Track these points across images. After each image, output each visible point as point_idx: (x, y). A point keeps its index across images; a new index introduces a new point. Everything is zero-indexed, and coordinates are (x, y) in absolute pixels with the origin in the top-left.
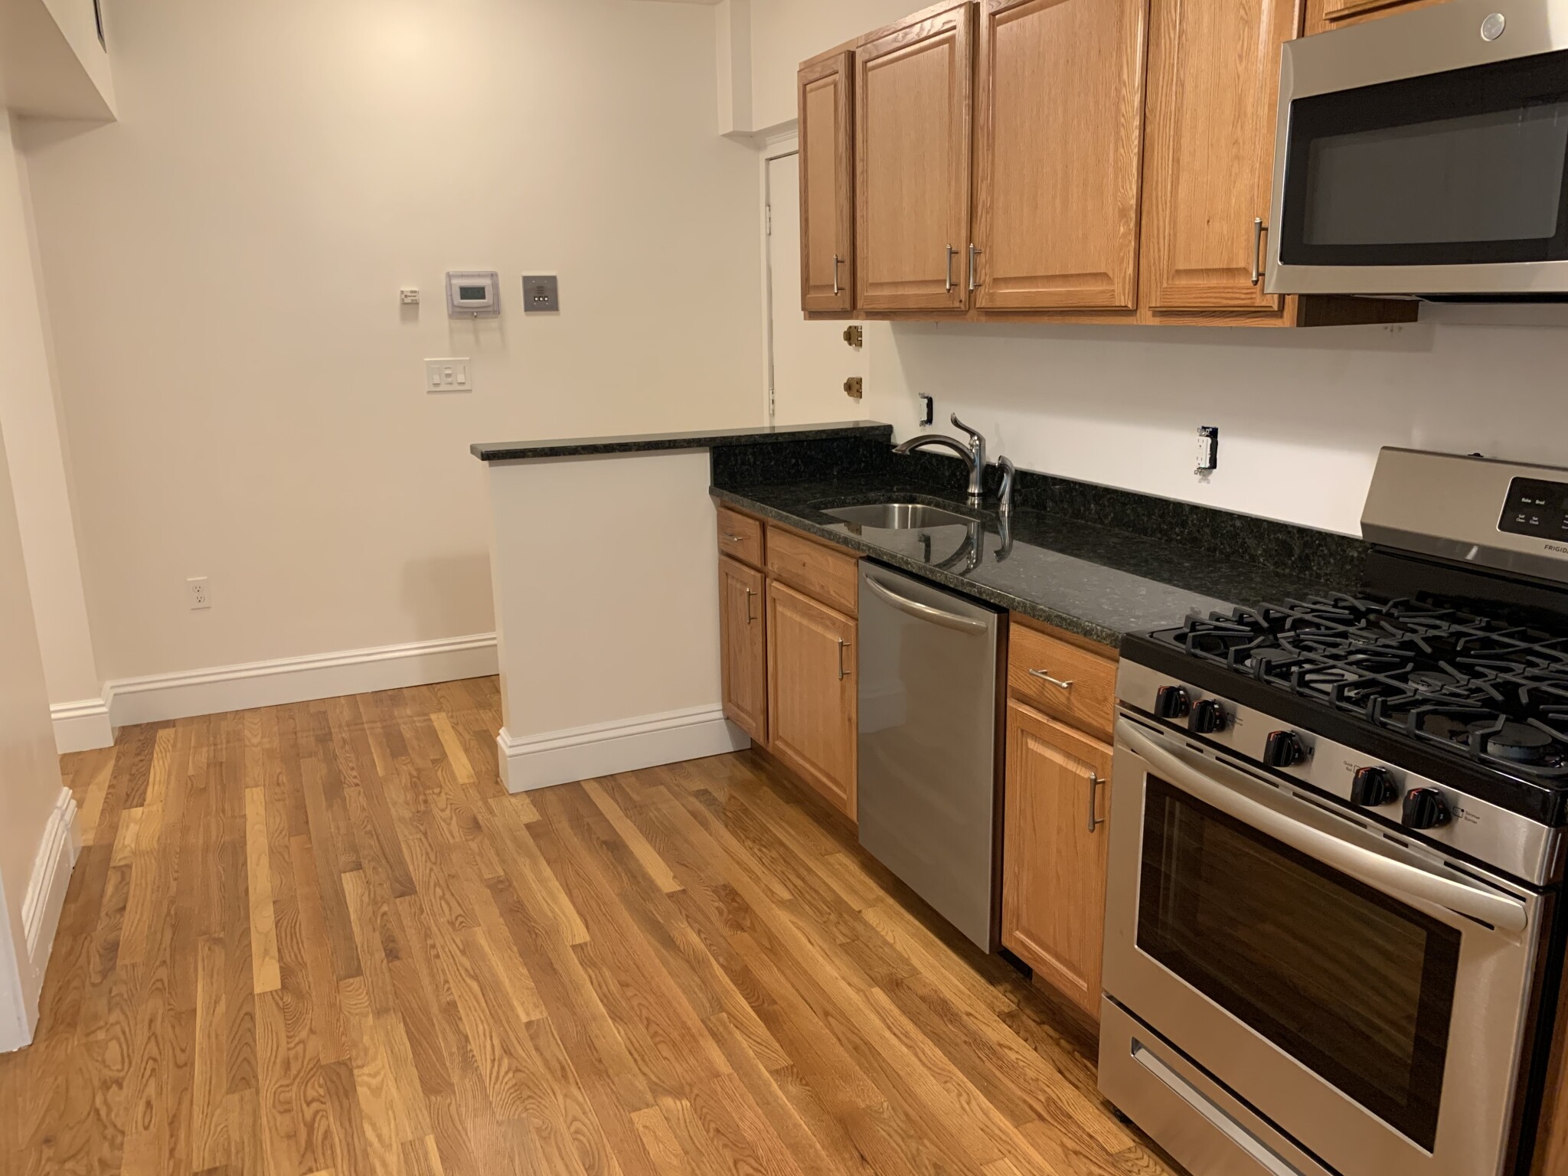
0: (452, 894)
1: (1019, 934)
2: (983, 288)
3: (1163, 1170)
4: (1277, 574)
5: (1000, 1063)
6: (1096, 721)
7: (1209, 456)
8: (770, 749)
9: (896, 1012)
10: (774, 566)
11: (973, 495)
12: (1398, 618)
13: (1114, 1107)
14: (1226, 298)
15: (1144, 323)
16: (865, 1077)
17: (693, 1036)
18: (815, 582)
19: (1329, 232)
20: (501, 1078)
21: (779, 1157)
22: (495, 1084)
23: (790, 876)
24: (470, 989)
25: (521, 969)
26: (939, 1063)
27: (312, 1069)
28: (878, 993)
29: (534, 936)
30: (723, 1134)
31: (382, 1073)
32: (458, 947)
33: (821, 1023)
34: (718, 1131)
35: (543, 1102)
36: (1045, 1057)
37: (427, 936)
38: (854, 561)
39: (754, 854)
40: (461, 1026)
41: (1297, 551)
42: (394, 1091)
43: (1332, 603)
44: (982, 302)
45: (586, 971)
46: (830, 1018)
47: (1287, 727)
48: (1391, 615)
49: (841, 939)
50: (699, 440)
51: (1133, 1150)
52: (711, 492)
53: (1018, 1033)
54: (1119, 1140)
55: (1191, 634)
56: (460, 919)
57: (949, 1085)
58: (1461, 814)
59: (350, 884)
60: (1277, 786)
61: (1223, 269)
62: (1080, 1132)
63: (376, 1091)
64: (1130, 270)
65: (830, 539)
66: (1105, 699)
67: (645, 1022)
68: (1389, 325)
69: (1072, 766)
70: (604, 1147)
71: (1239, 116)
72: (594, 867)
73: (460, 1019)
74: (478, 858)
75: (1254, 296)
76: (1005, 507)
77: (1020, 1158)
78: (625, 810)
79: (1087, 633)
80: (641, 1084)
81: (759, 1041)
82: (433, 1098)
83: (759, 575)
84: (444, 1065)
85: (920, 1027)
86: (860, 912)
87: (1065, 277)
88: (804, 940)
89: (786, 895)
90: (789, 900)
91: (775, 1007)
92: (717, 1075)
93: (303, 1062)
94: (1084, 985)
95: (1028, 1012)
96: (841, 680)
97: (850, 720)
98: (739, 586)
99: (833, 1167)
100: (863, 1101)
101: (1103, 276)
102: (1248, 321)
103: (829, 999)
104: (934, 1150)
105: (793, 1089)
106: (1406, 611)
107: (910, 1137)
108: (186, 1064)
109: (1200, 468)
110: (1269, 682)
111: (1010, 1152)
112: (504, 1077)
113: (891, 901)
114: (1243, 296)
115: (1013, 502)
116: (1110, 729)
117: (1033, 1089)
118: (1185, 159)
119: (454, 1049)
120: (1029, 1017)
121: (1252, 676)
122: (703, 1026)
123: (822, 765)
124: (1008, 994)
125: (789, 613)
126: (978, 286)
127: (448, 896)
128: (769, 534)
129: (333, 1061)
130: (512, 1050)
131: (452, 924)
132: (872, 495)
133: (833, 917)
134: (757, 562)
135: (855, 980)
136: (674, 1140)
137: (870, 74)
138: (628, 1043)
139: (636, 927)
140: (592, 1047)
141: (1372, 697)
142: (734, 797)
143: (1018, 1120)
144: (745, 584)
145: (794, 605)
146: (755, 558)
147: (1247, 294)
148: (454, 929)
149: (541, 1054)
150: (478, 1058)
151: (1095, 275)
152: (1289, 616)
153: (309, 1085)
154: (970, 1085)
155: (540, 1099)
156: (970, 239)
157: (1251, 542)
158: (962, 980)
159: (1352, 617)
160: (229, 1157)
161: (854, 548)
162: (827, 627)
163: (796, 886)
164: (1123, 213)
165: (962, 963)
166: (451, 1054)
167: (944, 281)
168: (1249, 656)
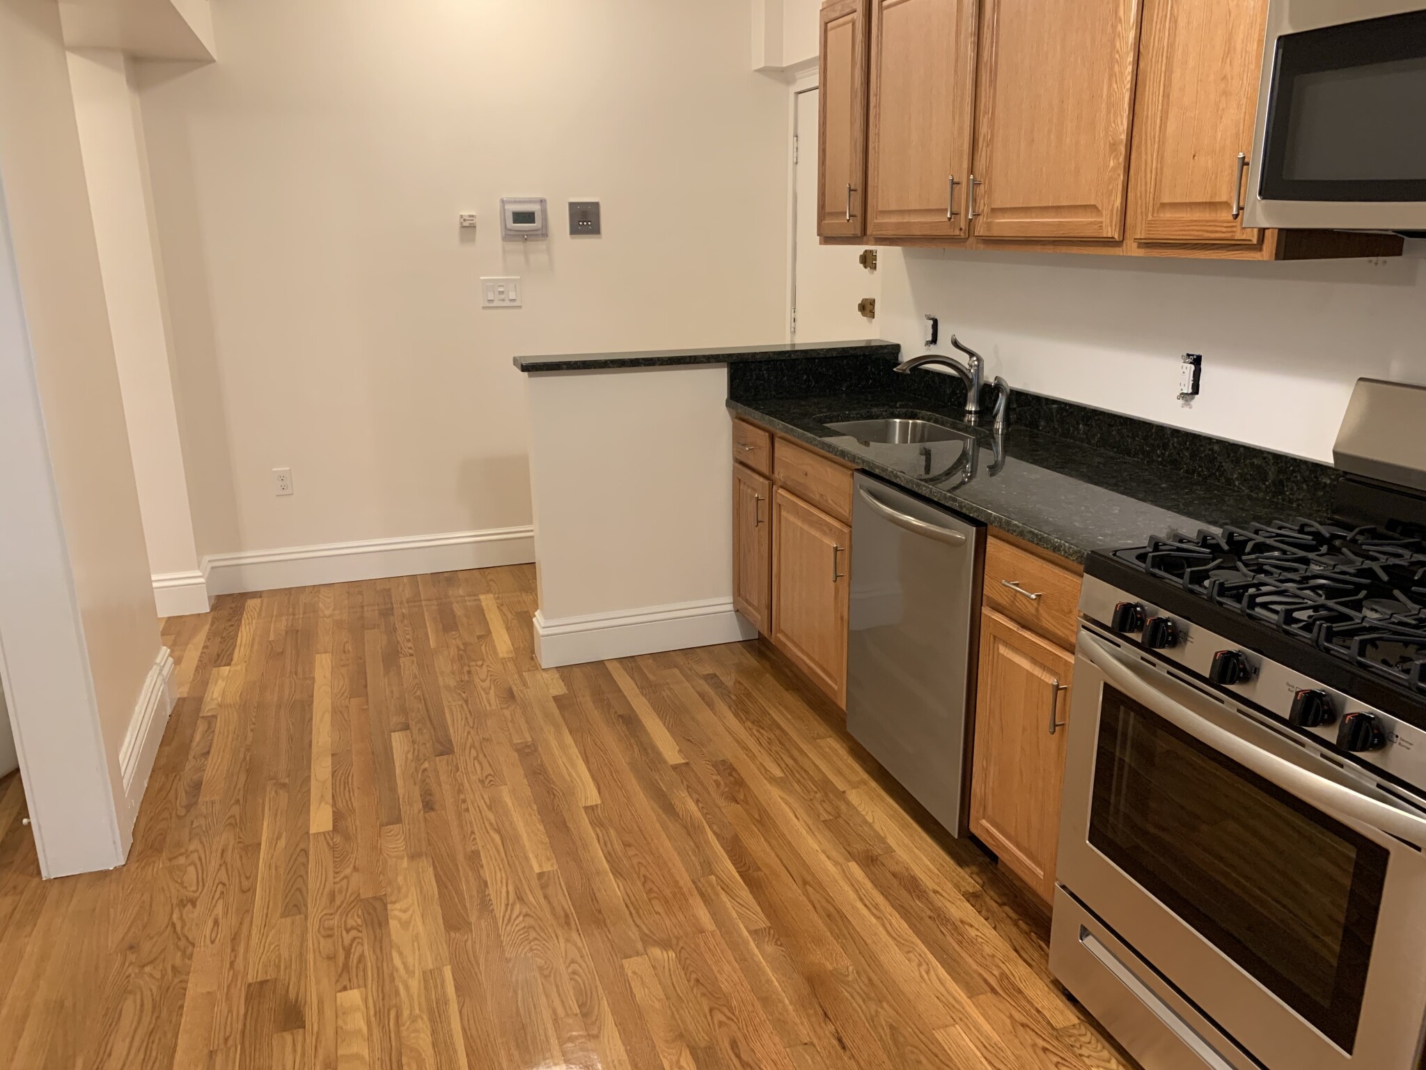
0: (485, 756)
1: (984, 822)
2: (981, 217)
3: (1104, 1047)
4: (1250, 497)
5: (960, 938)
6: (1061, 632)
7: (1191, 383)
8: (772, 641)
9: (869, 885)
10: (780, 474)
11: (970, 412)
12: (1362, 545)
13: (1063, 987)
14: (1207, 231)
15: (1129, 254)
16: (835, 942)
17: (683, 894)
18: (815, 492)
19: (1310, 168)
20: (512, 920)
21: (750, 1009)
22: (507, 925)
23: (783, 756)
24: (493, 840)
25: (538, 825)
26: (904, 934)
27: (353, 901)
28: (854, 867)
29: (552, 797)
30: (702, 985)
31: (411, 910)
32: (485, 803)
33: (799, 891)
34: (697, 981)
35: (546, 944)
36: (1004, 936)
37: (460, 791)
38: (850, 472)
39: (752, 735)
40: (481, 871)
41: (1271, 476)
42: (420, 927)
43: (1297, 528)
44: (980, 230)
45: (595, 831)
46: (808, 887)
47: (1234, 647)
48: (1354, 541)
49: (825, 816)
50: (718, 356)
51: (1078, 1027)
52: (728, 405)
53: (979, 912)
54: (1066, 1017)
55: (1151, 555)
56: (490, 778)
57: (911, 954)
58: (1395, 739)
59: (399, 742)
60: (1222, 702)
61: (1206, 203)
62: (1028, 1007)
63: (405, 925)
64: (1118, 203)
65: (829, 452)
66: (1070, 612)
67: (643, 879)
68: (1374, 259)
69: (1037, 672)
70: (596, 987)
71: (1229, 51)
72: (610, 738)
73: (482, 866)
74: (510, 725)
75: (1234, 229)
76: (999, 425)
77: (970, 1026)
78: (641, 688)
79: (1056, 549)
80: (634, 934)
81: (742, 902)
82: (453, 934)
83: (767, 482)
84: (465, 906)
85: (889, 900)
86: (844, 792)
87: (1057, 209)
88: (792, 815)
89: (778, 773)
90: (781, 778)
91: (759, 873)
92: (702, 931)
93: (346, 895)
94: (1040, 873)
95: (992, 893)
96: (835, 581)
97: (842, 619)
98: (749, 491)
99: (798, 1021)
100: (831, 964)
101: (1093, 208)
102: (1229, 253)
103: (807, 868)
104: (892, 1012)
105: (769, 948)
106: (1372, 539)
107: (870, 999)
108: (249, 890)
109: (1182, 394)
110: (1221, 604)
111: (961, 1019)
112: (515, 919)
113: (874, 784)
114: (1224, 230)
115: (1007, 421)
116: (1073, 640)
117: (988, 963)
118: (1175, 94)
119: (475, 893)
120: (992, 898)
121: (1205, 597)
122: (693, 886)
123: (817, 658)
124: (974, 876)
125: (792, 518)
126: (976, 215)
127: (481, 756)
128: (776, 445)
129: (371, 896)
130: (524, 897)
131: (482, 782)
132: (875, 410)
133: (818, 795)
134: (765, 470)
135: (834, 854)
136: (659, 986)
137: (885, 12)
138: (626, 897)
139: (642, 794)
140: (594, 899)
141: (1318, 622)
142: (740, 683)
143: (972, 993)
144: (755, 490)
145: (797, 511)
146: (763, 466)
147: (1227, 227)
148: (483, 787)
149: (549, 902)
150: (494, 902)
151: (1085, 207)
152: (1251, 540)
153: (350, 915)
154: (930, 956)
155: (544, 942)
156: (971, 171)
157: (1227, 466)
158: (933, 861)
159: (1314, 542)
160: (279, 971)
161: (850, 461)
162: (824, 533)
163: (787, 765)
164: (1113, 146)
165: (934, 845)
166: (471, 897)
167: (947, 210)
168: (1208, 577)
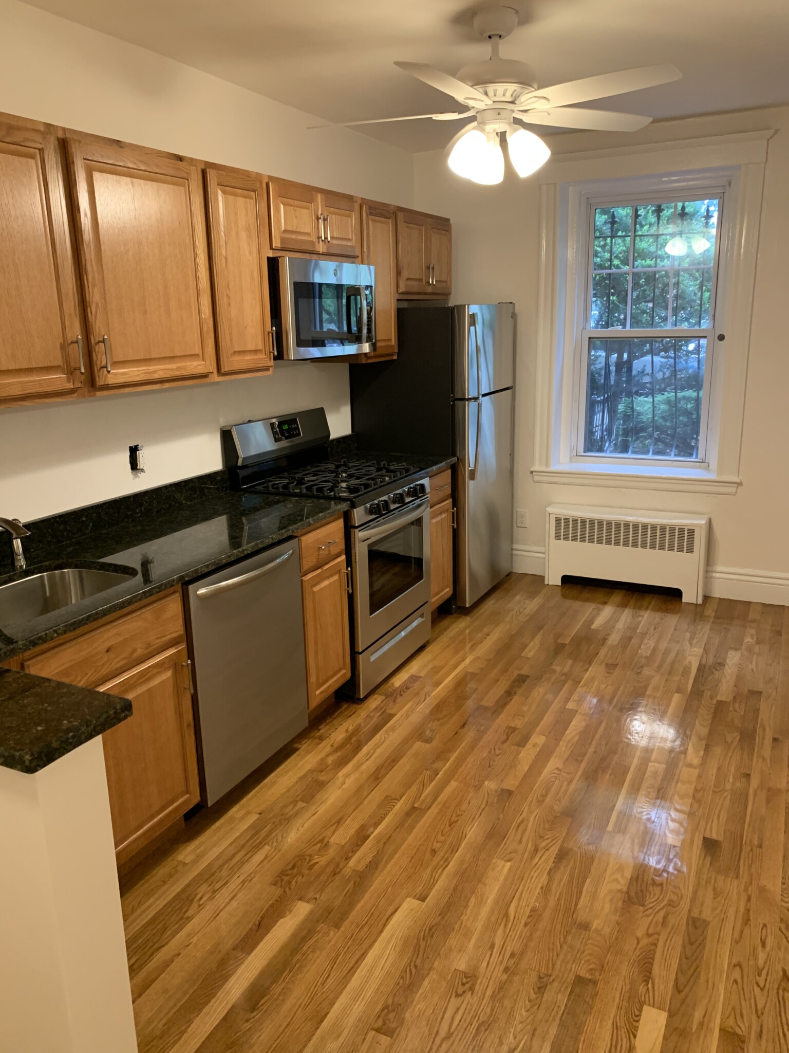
1: (318, 692)
2: (105, 370)
24: (517, 908)
26: (378, 740)
31: (611, 879)
38: (178, 594)
40: (545, 884)
67: (453, 825)
73: (542, 888)
87: (172, 358)
88: (315, 817)
101: (196, 356)
112: (550, 838)
122: (432, 807)
130: (533, 848)
150: (554, 856)
151: (192, 356)
